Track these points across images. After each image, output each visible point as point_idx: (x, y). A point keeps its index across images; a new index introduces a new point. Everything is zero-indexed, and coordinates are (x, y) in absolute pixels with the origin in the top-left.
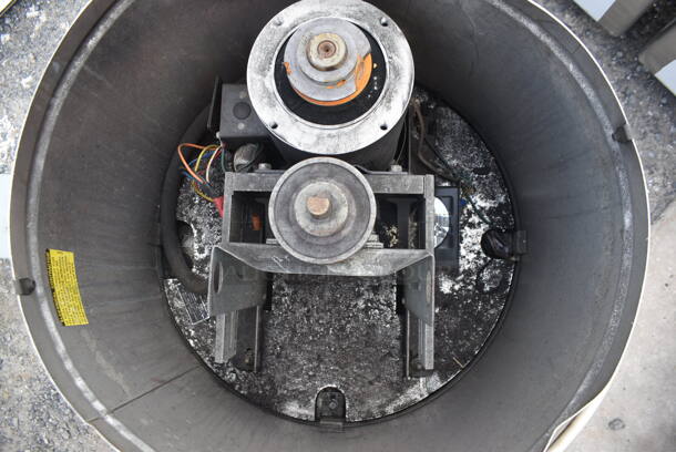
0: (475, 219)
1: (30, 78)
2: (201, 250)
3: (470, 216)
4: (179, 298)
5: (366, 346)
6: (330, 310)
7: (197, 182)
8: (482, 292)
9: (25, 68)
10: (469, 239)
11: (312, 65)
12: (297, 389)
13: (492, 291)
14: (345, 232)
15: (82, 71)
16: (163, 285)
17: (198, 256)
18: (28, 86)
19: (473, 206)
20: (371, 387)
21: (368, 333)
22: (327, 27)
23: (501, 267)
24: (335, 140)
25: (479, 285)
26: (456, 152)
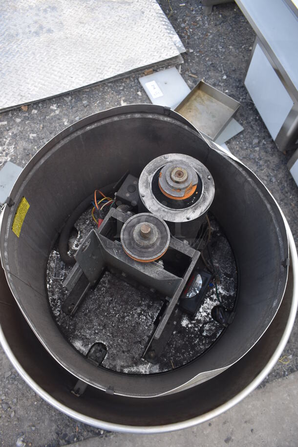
0: (214, 297)
1: (35, 135)
2: (77, 246)
3: (212, 294)
4: (54, 262)
5: (131, 332)
6: (122, 305)
7: (96, 208)
8: (201, 334)
9: (36, 129)
10: (207, 305)
11: (171, 177)
12: (86, 336)
13: (206, 337)
14: (150, 250)
15: (78, 137)
16: (50, 252)
17: (74, 247)
18: (32, 138)
19: (217, 290)
20: (123, 354)
21: (135, 326)
22: (184, 166)
23: (216, 327)
24: (165, 214)
25: (202, 330)
26: (220, 261)
